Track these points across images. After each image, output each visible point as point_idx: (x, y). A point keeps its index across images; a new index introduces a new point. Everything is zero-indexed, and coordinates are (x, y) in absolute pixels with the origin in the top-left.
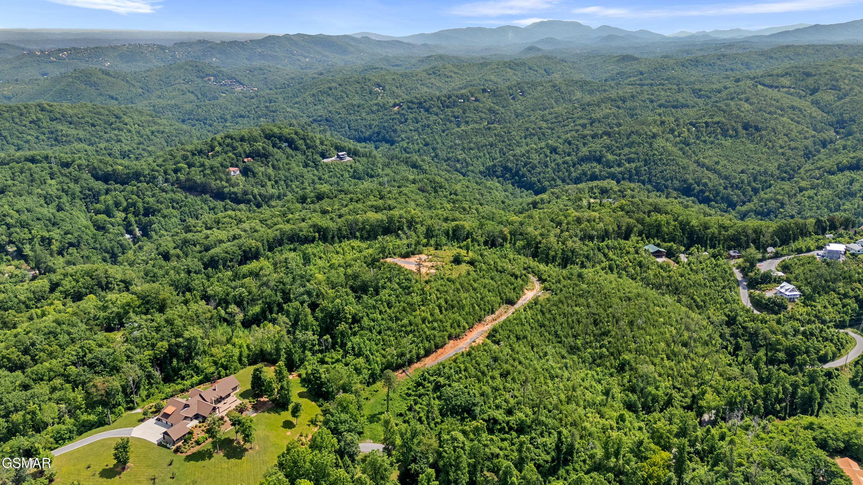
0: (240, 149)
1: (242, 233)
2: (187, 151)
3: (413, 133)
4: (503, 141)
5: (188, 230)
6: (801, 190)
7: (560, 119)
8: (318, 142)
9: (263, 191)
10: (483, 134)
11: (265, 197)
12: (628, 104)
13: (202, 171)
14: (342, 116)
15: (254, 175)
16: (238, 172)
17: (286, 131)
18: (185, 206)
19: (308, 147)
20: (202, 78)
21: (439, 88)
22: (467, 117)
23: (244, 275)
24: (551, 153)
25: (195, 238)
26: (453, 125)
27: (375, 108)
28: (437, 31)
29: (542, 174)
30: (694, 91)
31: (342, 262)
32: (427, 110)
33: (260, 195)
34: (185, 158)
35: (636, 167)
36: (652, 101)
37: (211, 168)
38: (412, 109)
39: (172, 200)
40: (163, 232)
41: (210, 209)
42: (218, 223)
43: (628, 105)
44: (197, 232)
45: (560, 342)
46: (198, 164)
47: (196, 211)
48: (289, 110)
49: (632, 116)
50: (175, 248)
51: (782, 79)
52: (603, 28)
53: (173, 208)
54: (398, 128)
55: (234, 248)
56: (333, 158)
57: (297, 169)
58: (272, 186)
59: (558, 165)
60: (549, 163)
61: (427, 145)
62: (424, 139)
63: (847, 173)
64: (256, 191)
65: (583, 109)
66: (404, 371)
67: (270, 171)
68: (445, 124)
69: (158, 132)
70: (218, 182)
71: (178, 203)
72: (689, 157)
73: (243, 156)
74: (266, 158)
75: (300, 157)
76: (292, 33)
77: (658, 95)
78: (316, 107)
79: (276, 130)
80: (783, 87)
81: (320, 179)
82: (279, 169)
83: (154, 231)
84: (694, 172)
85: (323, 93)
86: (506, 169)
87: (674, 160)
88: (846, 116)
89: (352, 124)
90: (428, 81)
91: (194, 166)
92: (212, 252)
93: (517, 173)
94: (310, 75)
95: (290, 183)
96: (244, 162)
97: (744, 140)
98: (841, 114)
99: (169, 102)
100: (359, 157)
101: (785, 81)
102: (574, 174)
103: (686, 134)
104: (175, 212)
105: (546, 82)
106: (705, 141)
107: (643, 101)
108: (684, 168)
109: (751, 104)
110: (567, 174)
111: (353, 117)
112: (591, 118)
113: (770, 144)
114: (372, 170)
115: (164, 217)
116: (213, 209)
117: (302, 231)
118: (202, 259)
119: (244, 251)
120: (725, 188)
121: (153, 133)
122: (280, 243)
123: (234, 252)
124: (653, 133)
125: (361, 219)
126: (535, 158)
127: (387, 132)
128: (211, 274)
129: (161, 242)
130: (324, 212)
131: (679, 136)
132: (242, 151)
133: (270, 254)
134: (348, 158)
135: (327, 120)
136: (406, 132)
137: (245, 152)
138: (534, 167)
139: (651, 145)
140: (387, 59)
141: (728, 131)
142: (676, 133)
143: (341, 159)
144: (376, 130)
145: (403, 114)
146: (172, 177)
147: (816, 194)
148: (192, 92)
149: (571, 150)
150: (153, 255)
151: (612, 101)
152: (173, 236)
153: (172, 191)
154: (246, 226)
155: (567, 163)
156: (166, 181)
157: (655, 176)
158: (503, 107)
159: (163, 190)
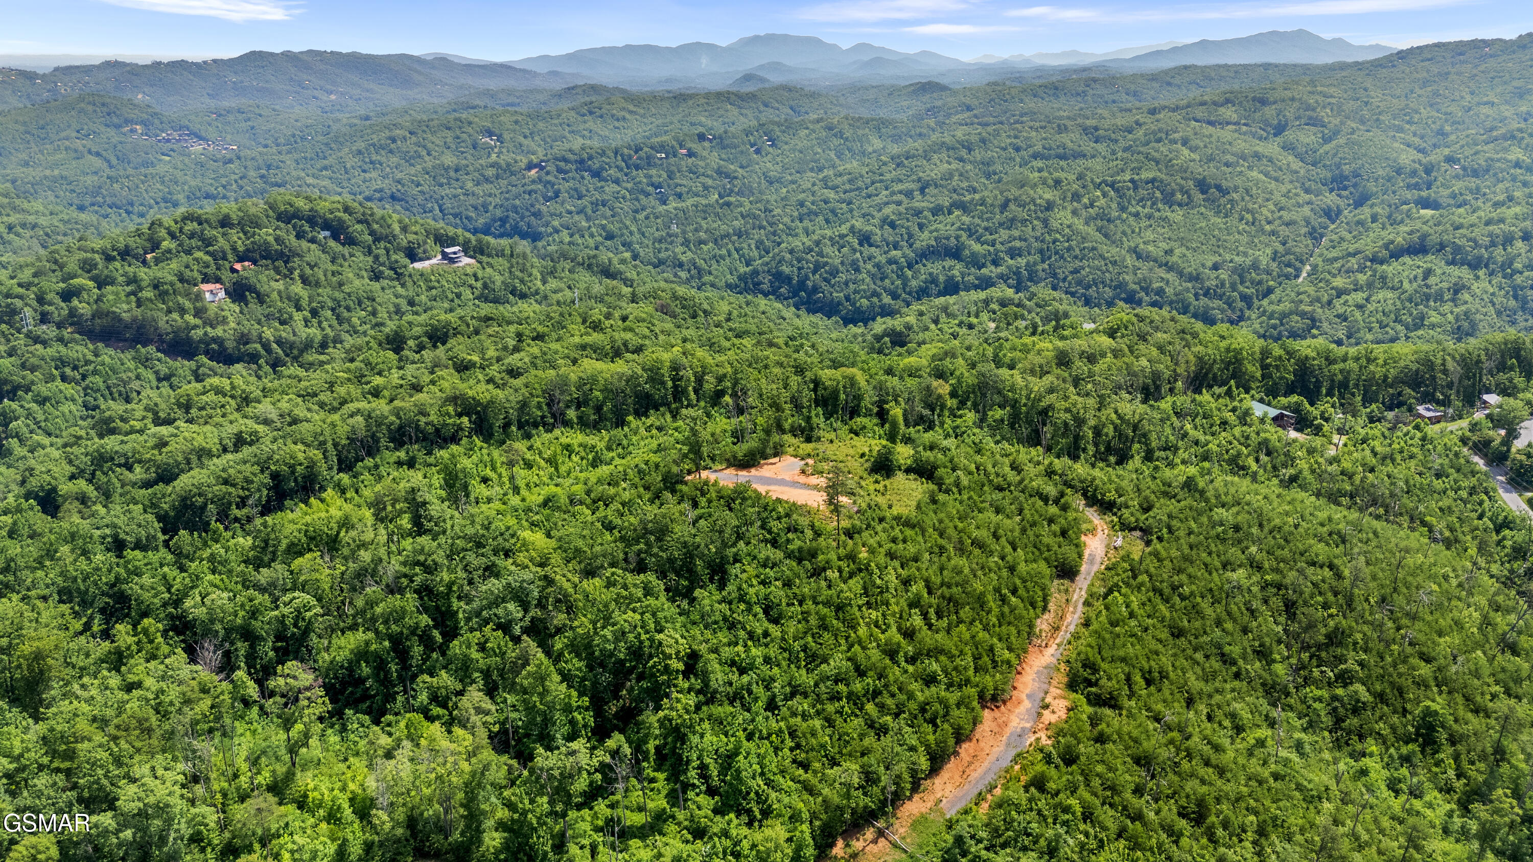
0: (222, 243)
1: (261, 428)
2: (93, 251)
3: (577, 218)
4: (760, 227)
5: (106, 428)
6: (1340, 293)
7: (860, 184)
8: (396, 228)
9: (285, 333)
10: (717, 215)
11: (292, 346)
12: (978, 155)
13: (134, 293)
14: (425, 188)
15: (261, 299)
16: (222, 294)
17: (323, 206)
18: (95, 372)
19: (377, 239)
20: (118, 127)
21: (604, 138)
22: (677, 185)
23: (292, 545)
24: (861, 244)
25: (127, 448)
26: (653, 201)
27: (490, 172)
28: (571, 50)
29: (852, 286)
30: (1085, 130)
31: (579, 489)
32: (596, 174)
33: (279, 342)
34: (87, 266)
35: (1027, 264)
36: (1018, 149)
37: (156, 287)
38: (566, 172)
39: (61, 362)
40: (40, 438)
41: (159, 380)
42: (187, 407)
43: (979, 158)
44: (132, 431)
45: (1237, 676)
46: (121, 279)
47: (125, 383)
48: (310, 180)
49: (988, 176)
50: (72, 477)
51: (1222, 110)
52: (861, 47)
53: (64, 378)
54: (544, 209)
55: (248, 469)
56: (434, 261)
57: (359, 284)
58: (306, 321)
59: (878, 266)
60: (861, 264)
61: (610, 237)
62: (603, 227)
63: (1407, 259)
64: (268, 334)
65: (898, 165)
66: (881, 833)
67: (298, 288)
68: (637, 199)
69: (23, 226)
70: (175, 315)
71: (75, 368)
72: (1118, 244)
73: (230, 257)
74: (286, 262)
75: (362, 259)
76: (297, 48)
77: (1027, 138)
78: (367, 175)
79: (301, 203)
80: (1228, 123)
81: (411, 303)
82: (318, 284)
83: (17, 436)
84: (1136, 269)
85: (378, 148)
86: (779, 278)
87: (1094, 249)
88: (1347, 169)
89: (448, 205)
90: (581, 127)
91: (112, 282)
92: (184, 482)
93: (802, 285)
94: (345, 121)
95: (346, 314)
96: (234, 271)
97: (1203, 210)
98: (1338, 166)
99: (48, 172)
100: (489, 256)
101: (1229, 113)
102: (914, 283)
103: (1102, 202)
104: (69, 389)
105: (813, 122)
106: (1137, 215)
107: (1004, 149)
108: (1114, 263)
109: (1193, 149)
110: (899, 282)
111: (447, 191)
112: (919, 180)
113: (1249, 217)
114: (522, 281)
115: (42, 401)
116: (167, 378)
117: (425, 414)
118: (153, 505)
119: (275, 476)
120: (1196, 296)
121: (10, 228)
122: (372, 449)
123: (248, 481)
124: (1048, 202)
125: (573, 377)
126: (833, 256)
127: (522, 218)
128: (187, 549)
129: (32, 463)
130: (463, 368)
131: (1092, 206)
132: (227, 248)
133: (345, 478)
134: (466, 260)
135: (393, 197)
136: (560, 215)
137: (234, 249)
138: (834, 273)
139: (1045, 222)
140: (490, 94)
141: (1173, 194)
142: (1085, 200)
143: (452, 261)
144: (499, 213)
145: (549, 182)
146: (58, 309)
147: (1367, 300)
148: (98, 154)
149: (898, 239)
150: (11, 499)
151: (948, 149)
152: (65, 445)
153: (61, 340)
154: (265, 408)
155: (896, 262)
156: (44, 318)
157: (1064, 280)
158: (742, 167)
159: (37, 340)
